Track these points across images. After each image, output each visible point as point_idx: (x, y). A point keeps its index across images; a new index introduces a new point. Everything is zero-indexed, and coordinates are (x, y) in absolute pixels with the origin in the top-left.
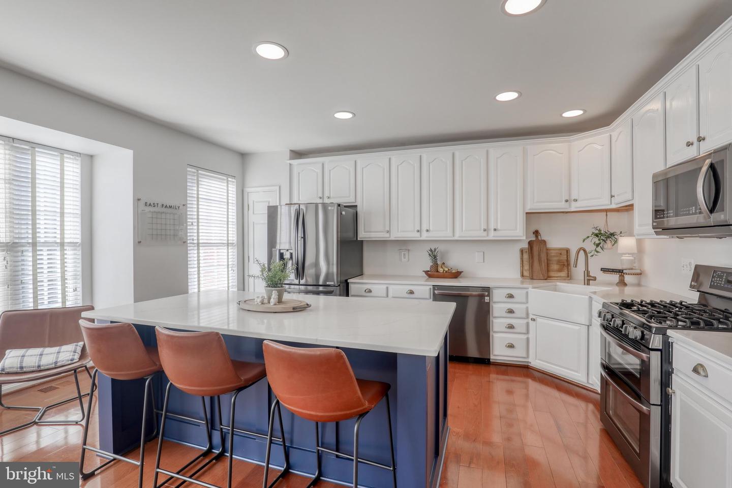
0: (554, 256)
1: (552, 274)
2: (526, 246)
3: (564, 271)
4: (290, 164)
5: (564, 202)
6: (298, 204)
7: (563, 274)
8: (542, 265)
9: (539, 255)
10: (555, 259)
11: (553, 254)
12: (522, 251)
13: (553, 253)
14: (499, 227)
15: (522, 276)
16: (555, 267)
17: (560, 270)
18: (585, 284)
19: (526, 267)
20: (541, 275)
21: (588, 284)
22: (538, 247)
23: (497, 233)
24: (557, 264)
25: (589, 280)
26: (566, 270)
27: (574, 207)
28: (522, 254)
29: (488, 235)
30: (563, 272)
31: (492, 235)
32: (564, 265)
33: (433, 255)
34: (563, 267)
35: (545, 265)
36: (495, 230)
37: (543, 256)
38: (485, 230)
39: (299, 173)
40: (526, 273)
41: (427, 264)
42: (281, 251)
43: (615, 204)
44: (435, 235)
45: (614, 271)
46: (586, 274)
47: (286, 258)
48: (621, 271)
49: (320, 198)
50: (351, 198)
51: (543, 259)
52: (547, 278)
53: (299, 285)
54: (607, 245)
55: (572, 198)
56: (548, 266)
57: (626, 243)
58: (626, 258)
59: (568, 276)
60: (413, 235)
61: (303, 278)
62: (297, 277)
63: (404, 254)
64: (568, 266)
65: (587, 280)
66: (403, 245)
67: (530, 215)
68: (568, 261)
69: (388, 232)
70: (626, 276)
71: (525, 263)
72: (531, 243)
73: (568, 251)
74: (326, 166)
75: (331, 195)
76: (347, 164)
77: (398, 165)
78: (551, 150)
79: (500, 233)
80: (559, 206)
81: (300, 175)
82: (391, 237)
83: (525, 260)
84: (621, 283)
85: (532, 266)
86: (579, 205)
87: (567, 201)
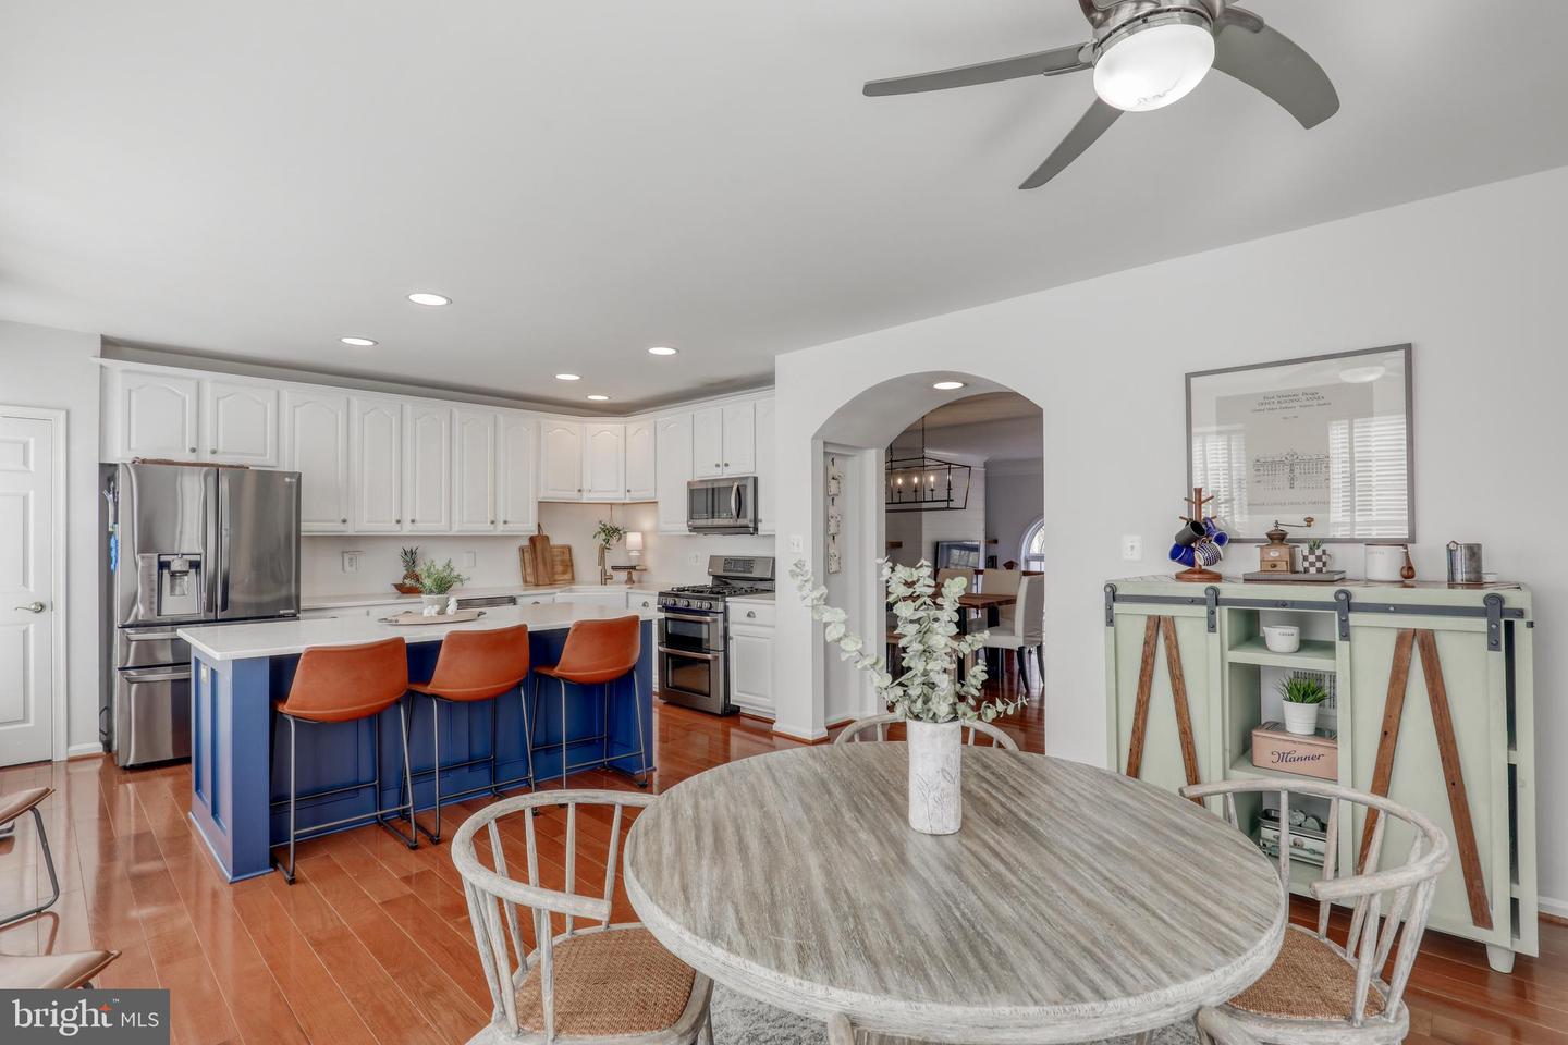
0: (556, 556)
1: (558, 577)
2: (526, 543)
3: (568, 573)
4: (102, 366)
5: (576, 492)
6: (213, 465)
7: (568, 577)
8: (546, 566)
9: (543, 554)
10: (559, 558)
11: (556, 554)
12: (522, 550)
13: (556, 552)
14: (508, 520)
15: (525, 581)
16: (559, 568)
17: (564, 573)
18: (602, 584)
19: (529, 571)
21: (607, 584)
22: (541, 544)
23: (507, 527)
24: (561, 565)
26: (570, 570)
27: (586, 498)
28: (523, 554)
29: (495, 529)
30: (567, 575)
31: (500, 530)
32: (568, 565)
33: (410, 558)
34: (568, 568)
35: (549, 568)
37: (547, 554)
38: (493, 523)
41: (398, 572)
42: (163, 558)
43: (631, 499)
44: (423, 528)
45: (625, 568)
46: (603, 572)
47: (179, 572)
48: (633, 568)
49: (193, 450)
50: (268, 457)
51: (548, 560)
52: (552, 583)
53: (216, 621)
54: (614, 541)
55: (585, 487)
56: (553, 568)
57: (633, 539)
58: (634, 554)
59: (573, 578)
60: (389, 528)
61: (225, 607)
62: (211, 606)
63: (351, 559)
64: (572, 565)
65: (605, 579)
66: (348, 544)
67: (544, 506)
68: (571, 560)
69: (344, 521)
70: (634, 573)
71: (527, 565)
72: (532, 539)
73: (570, 549)
74: (208, 388)
75: (221, 448)
76: (258, 393)
77: (364, 414)
78: (564, 428)
79: (510, 526)
80: (572, 496)
81: (134, 395)
82: (350, 530)
83: (527, 561)
84: (630, 580)
85: (536, 570)
86: (591, 496)
87: (580, 491)
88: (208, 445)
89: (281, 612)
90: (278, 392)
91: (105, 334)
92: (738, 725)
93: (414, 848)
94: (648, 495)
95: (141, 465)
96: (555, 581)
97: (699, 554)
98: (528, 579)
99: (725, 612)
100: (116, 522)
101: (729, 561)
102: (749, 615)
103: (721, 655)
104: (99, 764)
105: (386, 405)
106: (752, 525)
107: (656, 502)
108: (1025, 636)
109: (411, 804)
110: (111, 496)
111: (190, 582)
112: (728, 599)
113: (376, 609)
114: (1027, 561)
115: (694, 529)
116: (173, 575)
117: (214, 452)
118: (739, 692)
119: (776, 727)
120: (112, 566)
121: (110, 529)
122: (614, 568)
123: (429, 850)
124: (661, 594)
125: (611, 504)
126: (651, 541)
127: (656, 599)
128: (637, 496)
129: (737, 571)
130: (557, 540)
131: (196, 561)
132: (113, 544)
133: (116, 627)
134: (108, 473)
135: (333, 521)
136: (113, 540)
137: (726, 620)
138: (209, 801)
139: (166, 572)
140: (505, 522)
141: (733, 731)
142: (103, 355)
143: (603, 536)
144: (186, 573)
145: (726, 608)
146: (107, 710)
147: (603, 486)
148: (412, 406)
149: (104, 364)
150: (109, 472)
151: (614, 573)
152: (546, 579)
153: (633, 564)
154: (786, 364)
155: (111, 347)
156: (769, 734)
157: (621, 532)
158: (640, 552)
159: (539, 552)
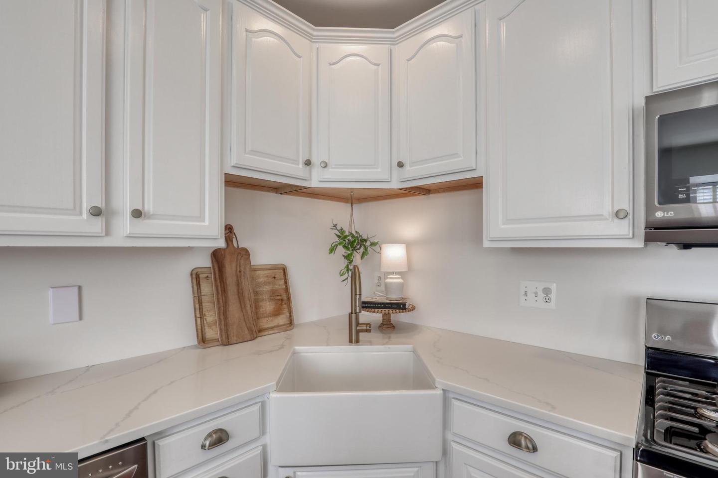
0: (265, 283)
1: (265, 323)
2: (204, 262)
3: (283, 314)
5: (302, 165)
7: (282, 320)
8: (245, 306)
9: (238, 284)
10: (267, 288)
11: (261, 280)
12: (196, 277)
13: (262, 277)
14: (149, 207)
15: (203, 340)
16: (268, 306)
17: (277, 313)
18: (351, 341)
19: (211, 316)
20: (246, 332)
21: (357, 341)
22: (234, 265)
23: (144, 227)
24: (271, 300)
25: (358, 332)
26: (286, 311)
28: (198, 284)
29: (108, 233)
30: (282, 316)
31: (125, 232)
32: (282, 300)
34: (281, 304)
35: (251, 307)
36: (137, 214)
37: (247, 285)
38: (96, 212)
40: (212, 333)
43: (404, 179)
48: (401, 307)
51: (247, 291)
52: (254, 334)
55: (315, 160)
56: (257, 307)
57: (391, 254)
58: (395, 280)
59: (291, 323)
64: (289, 299)
68: (287, 290)
71: (206, 305)
72: (217, 255)
73: (284, 270)
80: (296, 174)
83: (205, 298)
84: (387, 326)
85: (223, 313)
86: (329, 174)
87: (308, 163)
96: (260, 331)
98: (208, 333)
122: (365, 306)
128: (416, 172)
130: (262, 256)
143: (341, 250)
153: (394, 297)
157: (368, 244)
158: (402, 274)
159: (231, 280)
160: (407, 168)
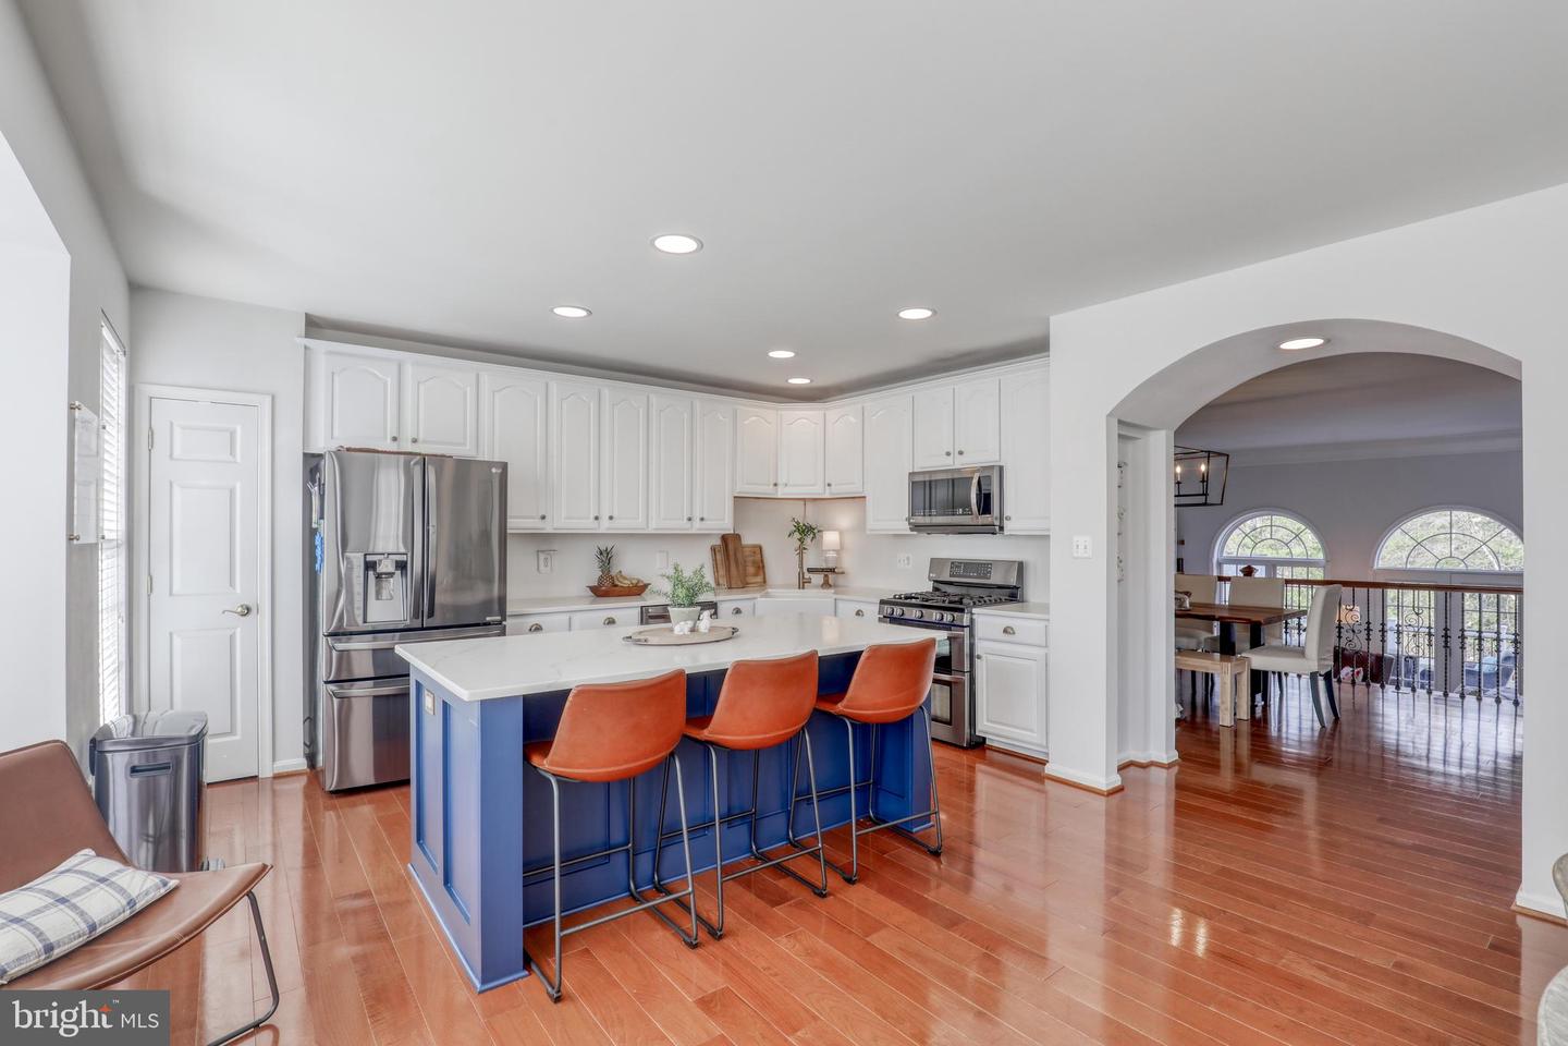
0: (750, 556)
1: (751, 579)
2: (718, 542)
3: (760, 575)
4: (306, 347)
5: (771, 486)
6: (420, 454)
7: (759, 579)
8: (739, 568)
9: (735, 556)
10: (750, 559)
12: (714, 549)
13: (747, 552)
14: (705, 516)
15: (718, 584)
16: (751, 570)
17: (756, 575)
18: (798, 589)
19: (722, 572)
21: (803, 588)
22: (733, 544)
23: (703, 524)
24: (753, 566)
26: (761, 573)
27: (780, 493)
28: (715, 554)
29: (691, 527)
30: (759, 577)
31: (696, 527)
32: (759, 567)
33: (606, 557)
34: (759, 570)
35: (743, 569)
37: (739, 556)
38: (689, 520)
39: (333, 373)
41: (593, 575)
42: (369, 558)
43: (831, 494)
44: (623, 525)
45: (823, 570)
46: (801, 575)
47: (385, 574)
48: (832, 570)
49: (395, 439)
50: (468, 448)
51: (740, 560)
52: (744, 585)
53: (423, 629)
54: (808, 540)
55: (779, 482)
56: (745, 570)
57: (830, 538)
58: (832, 555)
59: (765, 582)
60: (587, 525)
61: (431, 614)
62: (417, 613)
63: (546, 559)
64: (763, 567)
65: (803, 583)
66: (543, 542)
67: (739, 500)
68: (762, 561)
69: (543, 518)
70: (831, 576)
71: (719, 565)
72: (724, 538)
73: (761, 548)
74: (409, 370)
75: (421, 437)
76: (459, 374)
77: (562, 399)
78: (759, 417)
79: (706, 524)
80: (768, 490)
81: (336, 378)
82: (548, 528)
83: (719, 562)
84: (826, 584)
85: (728, 570)
86: (787, 490)
87: (776, 485)
88: (409, 433)
89: (488, 619)
90: (478, 376)
91: (310, 312)
92: (984, 759)
93: (694, 946)
94: (853, 489)
95: (343, 454)
96: (748, 584)
97: (910, 556)
98: (721, 582)
99: (971, 626)
100: (322, 517)
101: (955, 565)
102: (1005, 631)
103: (966, 678)
104: (303, 781)
105: (586, 388)
106: (997, 523)
107: (864, 497)
108: (1320, 659)
109: (690, 889)
110: (316, 488)
111: (395, 585)
112: (974, 610)
113: (579, 615)
114: (1220, 565)
115: (916, 527)
116: (379, 577)
117: (415, 441)
118: (988, 721)
119: (1049, 769)
120: (317, 566)
121: (314, 526)
122: (810, 570)
123: (711, 947)
124: (883, 602)
125: (804, 500)
126: (849, 540)
127: (877, 608)
128: (837, 490)
129: (970, 577)
130: (748, 539)
131: (403, 562)
132: (317, 542)
133: (321, 635)
134: (312, 466)
135: (533, 518)
136: (317, 537)
137: (972, 635)
138: (440, 864)
139: (371, 573)
140: (702, 519)
141: (980, 767)
142: (308, 335)
143: (797, 535)
144: (391, 575)
145: (972, 620)
146: (311, 720)
147: (798, 480)
148: (609, 389)
149: (308, 345)
150: (313, 462)
151: (811, 575)
152: (739, 583)
153: (831, 566)
154: (1064, 326)
155: (315, 326)
156: (1040, 778)
157: (816, 531)
158: (837, 552)
159: (731, 553)
160: (833, 487)
